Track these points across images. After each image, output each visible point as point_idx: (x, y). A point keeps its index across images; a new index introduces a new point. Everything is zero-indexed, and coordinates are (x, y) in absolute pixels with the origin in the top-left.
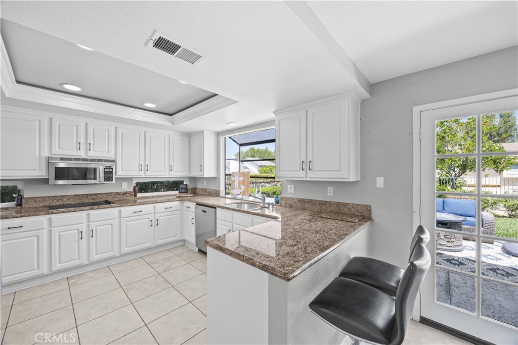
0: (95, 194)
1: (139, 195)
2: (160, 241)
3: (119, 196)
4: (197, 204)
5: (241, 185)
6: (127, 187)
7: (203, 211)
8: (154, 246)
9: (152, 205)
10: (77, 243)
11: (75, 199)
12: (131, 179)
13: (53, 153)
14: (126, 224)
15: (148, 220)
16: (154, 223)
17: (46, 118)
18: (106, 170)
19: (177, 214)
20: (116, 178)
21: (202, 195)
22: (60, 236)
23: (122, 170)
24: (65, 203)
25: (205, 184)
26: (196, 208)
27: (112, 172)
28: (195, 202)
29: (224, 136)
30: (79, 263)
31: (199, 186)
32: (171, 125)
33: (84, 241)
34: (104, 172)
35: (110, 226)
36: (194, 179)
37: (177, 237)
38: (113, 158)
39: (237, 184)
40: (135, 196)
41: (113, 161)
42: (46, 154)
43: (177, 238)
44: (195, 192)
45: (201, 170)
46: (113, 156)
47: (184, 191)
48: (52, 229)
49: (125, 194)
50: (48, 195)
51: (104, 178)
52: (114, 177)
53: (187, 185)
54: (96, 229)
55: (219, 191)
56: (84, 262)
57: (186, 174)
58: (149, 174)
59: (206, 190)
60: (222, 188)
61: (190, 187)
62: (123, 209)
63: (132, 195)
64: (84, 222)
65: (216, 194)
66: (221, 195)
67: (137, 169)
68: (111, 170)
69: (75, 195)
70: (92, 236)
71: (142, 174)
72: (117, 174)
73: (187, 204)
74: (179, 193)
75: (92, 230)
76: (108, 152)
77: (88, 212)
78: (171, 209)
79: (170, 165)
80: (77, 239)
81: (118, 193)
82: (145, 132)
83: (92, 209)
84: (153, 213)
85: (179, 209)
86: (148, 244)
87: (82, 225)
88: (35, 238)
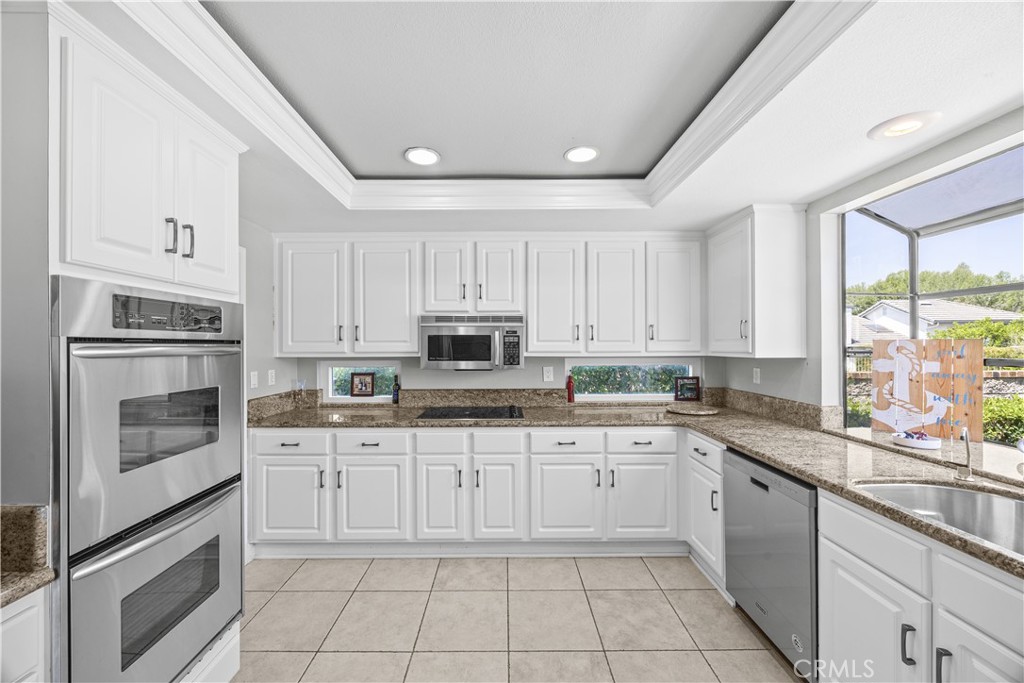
0: (497, 390)
1: (579, 398)
2: (619, 530)
3: (537, 398)
4: (730, 449)
5: (930, 395)
6: (552, 379)
7: (755, 481)
8: (605, 540)
9: (600, 431)
10: (453, 491)
11: (465, 397)
12: (561, 360)
13: (427, 309)
14: (542, 469)
15: (589, 467)
16: (605, 480)
17: (417, 244)
18: (507, 339)
19: (666, 464)
20: (526, 358)
21: (748, 414)
22: (428, 470)
23: (538, 340)
24: (452, 404)
25: (757, 380)
26: (725, 461)
27: (518, 343)
28: (722, 440)
29: (839, 209)
30: (456, 537)
31: (736, 384)
32: (647, 207)
33: (465, 491)
34: (505, 343)
35: (509, 468)
36: (718, 364)
37: (667, 529)
38: (522, 313)
39: (901, 389)
40: (571, 399)
41: (520, 319)
42: (419, 312)
43: (668, 532)
44: (721, 401)
45: (744, 337)
46: (520, 309)
47: (688, 395)
48: (418, 457)
49: (549, 393)
50: (429, 388)
51: (505, 357)
52: (524, 354)
53: (697, 378)
54: (485, 469)
55: (818, 410)
56: (465, 537)
57: (694, 348)
58: (594, 346)
59: (758, 398)
60: (830, 398)
61: (707, 383)
62: (536, 432)
63: (563, 397)
64: (465, 451)
65: (806, 418)
66: (825, 425)
67: (570, 338)
68: (516, 339)
69: (465, 390)
70: (478, 486)
71: (580, 348)
72: (529, 349)
73: (696, 439)
74: (677, 398)
75: (478, 472)
76: (513, 301)
77: (471, 430)
78: (649, 449)
79: (649, 323)
80: (453, 485)
81: (535, 390)
82: (586, 243)
83: (476, 425)
84: (602, 450)
85: (674, 450)
86: (592, 530)
87: (460, 456)
88: (395, 469)
